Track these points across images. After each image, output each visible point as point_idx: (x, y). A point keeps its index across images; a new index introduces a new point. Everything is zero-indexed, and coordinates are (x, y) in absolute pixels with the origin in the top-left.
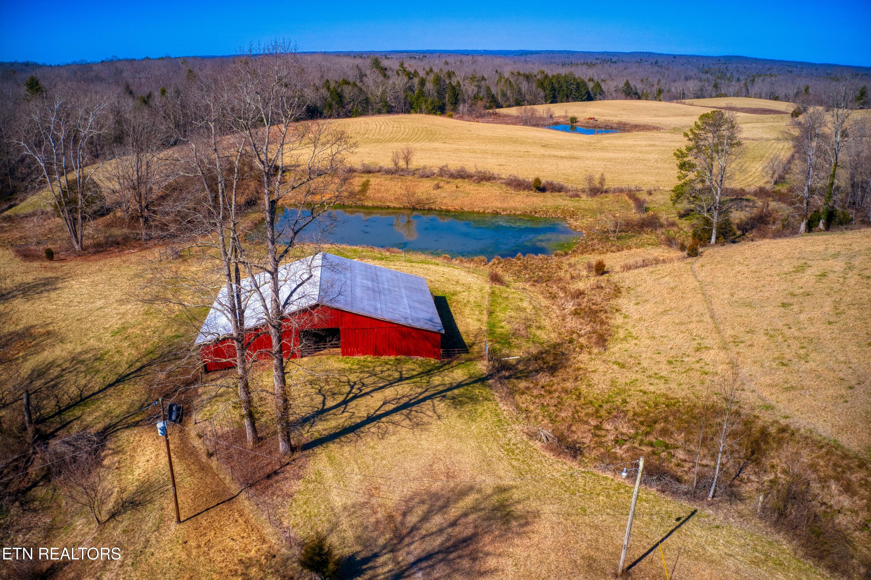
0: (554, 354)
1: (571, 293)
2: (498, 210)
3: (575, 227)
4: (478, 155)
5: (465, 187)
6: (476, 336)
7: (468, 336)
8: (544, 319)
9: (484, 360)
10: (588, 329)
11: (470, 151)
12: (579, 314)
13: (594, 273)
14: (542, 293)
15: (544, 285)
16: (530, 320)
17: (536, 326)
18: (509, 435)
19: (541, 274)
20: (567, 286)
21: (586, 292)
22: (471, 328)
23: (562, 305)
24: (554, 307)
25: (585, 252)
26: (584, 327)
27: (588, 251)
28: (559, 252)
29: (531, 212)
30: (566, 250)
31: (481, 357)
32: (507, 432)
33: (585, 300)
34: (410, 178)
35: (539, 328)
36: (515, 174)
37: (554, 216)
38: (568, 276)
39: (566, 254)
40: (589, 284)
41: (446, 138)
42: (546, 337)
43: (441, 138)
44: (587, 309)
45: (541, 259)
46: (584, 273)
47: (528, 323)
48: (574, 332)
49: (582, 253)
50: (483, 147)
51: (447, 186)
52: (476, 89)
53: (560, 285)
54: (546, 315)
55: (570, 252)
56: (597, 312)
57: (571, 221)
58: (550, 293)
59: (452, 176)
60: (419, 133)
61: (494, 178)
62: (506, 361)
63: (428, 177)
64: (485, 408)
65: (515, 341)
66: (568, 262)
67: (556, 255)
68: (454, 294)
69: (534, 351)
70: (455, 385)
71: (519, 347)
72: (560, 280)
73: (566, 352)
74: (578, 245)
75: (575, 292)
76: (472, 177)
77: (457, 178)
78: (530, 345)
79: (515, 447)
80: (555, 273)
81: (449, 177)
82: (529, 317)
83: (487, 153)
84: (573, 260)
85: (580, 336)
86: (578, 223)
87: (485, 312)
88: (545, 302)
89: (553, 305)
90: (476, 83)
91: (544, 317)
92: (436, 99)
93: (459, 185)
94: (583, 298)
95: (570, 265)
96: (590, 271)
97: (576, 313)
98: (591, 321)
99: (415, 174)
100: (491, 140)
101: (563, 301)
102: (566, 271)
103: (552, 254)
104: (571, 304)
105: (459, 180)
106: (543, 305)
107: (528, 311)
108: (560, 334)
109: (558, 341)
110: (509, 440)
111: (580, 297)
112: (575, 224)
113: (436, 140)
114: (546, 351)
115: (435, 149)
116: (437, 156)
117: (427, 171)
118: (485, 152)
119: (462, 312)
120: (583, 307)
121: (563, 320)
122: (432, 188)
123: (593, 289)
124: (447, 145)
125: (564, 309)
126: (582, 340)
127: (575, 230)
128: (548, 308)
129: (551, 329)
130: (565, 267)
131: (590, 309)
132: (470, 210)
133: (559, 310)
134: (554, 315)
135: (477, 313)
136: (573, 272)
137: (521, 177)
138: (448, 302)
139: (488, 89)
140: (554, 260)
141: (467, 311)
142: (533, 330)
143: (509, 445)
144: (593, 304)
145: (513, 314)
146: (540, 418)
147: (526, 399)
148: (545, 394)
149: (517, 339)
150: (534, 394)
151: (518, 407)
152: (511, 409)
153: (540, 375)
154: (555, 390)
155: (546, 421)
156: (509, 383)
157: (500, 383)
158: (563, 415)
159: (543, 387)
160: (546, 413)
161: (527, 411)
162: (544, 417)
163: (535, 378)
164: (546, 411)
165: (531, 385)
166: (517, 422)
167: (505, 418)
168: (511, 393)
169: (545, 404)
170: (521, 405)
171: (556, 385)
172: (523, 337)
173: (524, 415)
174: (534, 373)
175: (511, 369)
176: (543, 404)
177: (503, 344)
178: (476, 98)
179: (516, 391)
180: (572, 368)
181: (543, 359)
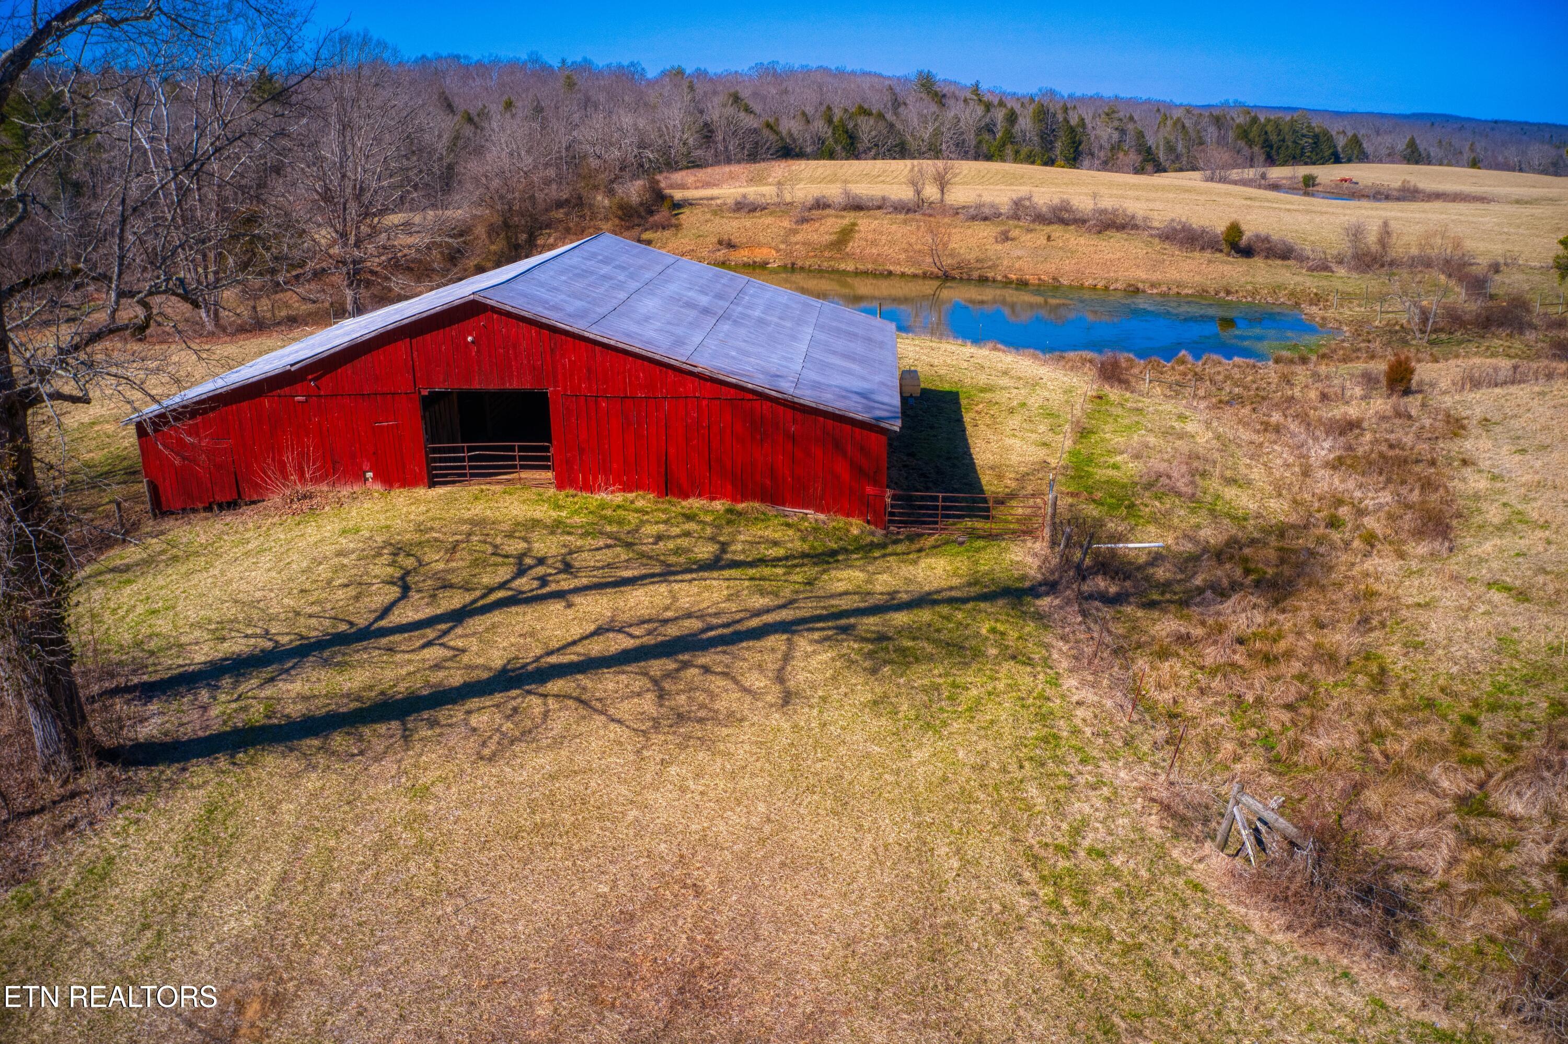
0: (1280, 549)
1: (1323, 425)
3: (1323, 319)
5: (1068, 240)
6: (1022, 478)
7: (1000, 476)
9: (1036, 538)
10: (1383, 500)
12: (1350, 466)
13: (1383, 390)
16: (1206, 460)
18: (1078, 808)
21: (1365, 425)
29: (1217, 292)
31: (1025, 531)
32: (1071, 789)
35: (1231, 482)
39: (1305, 360)
40: (1371, 412)
42: (1252, 506)
43: (1032, 183)
44: (1373, 457)
45: (1240, 366)
46: (1356, 391)
47: (1199, 467)
49: (1345, 360)
51: (1025, 236)
52: (1116, 134)
54: (1254, 459)
55: (1314, 358)
57: (1313, 310)
61: (1136, 227)
62: (1113, 553)
63: (986, 219)
64: (1001, 686)
65: (1150, 502)
66: (1309, 373)
67: (1277, 362)
68: (983, 390)
69: (1210, 534)
71: (1164, 520)
73: (1321, 548)
75: (1335, 424)
76: (1085, 222)
77: (1050, 223)
78: (1201, 518)
79: (1097, 866)
82: (1203, 454)
83: (1126, 198)
84: (1322, 371)
85: (1361, 512)
86: (1330, 314)
87: (1068, 429)
90: (1116, 124)
93: (1055, 235)
96: (1371, 388)
97: (1341, 465)
98: (1390, 480)
99: (958, 213)
102: (1307, 387)
104: (1327, 445)
105: (1054, 226)
108: (1298, 503)
109: (1293, 518)
110: (1077, 831)
111: (1351, 434)
117: (985, 209)
119: (996, 423)
120: (1360, 453)
123: (1384, 419)
139: (1140, 136)
143: (1068, 852)
144: (1391, 447)
145: (1152, 440)
146: (1228, 747)
147: (1175, 677)
148: (1248, 664)
149: (1159, 499)
150: (1209, 661)
151: (1137, 696)
152: (1109, 703)
153: (1230, 603)
154: (1289, 654)
155: (1250, 763)
156: (1116, 619)
157: (1084, 613)
158: (1321, 742)
159: (1241, 641)
160: (1253, 732)
161: (1172, 716)
162: (1242, 745)
163: (1212, 609)
164: (1253, 724)
165: (1198, 632)
166: (1126, 753)
167: (1075, 732)
168: (1118, 652)
169: (1249, 697)
170: (1154, 693)
171: (1291, 638)
172: (1179, 494)
173: (1161, 733)
174: (1209, 594)
175: (1127, 577)
176: (1239, 699)
177: (1112, 507)
178: (1115, 148)
179: (1139, 646)
180: (1348, 589)
181: (1245, 560)
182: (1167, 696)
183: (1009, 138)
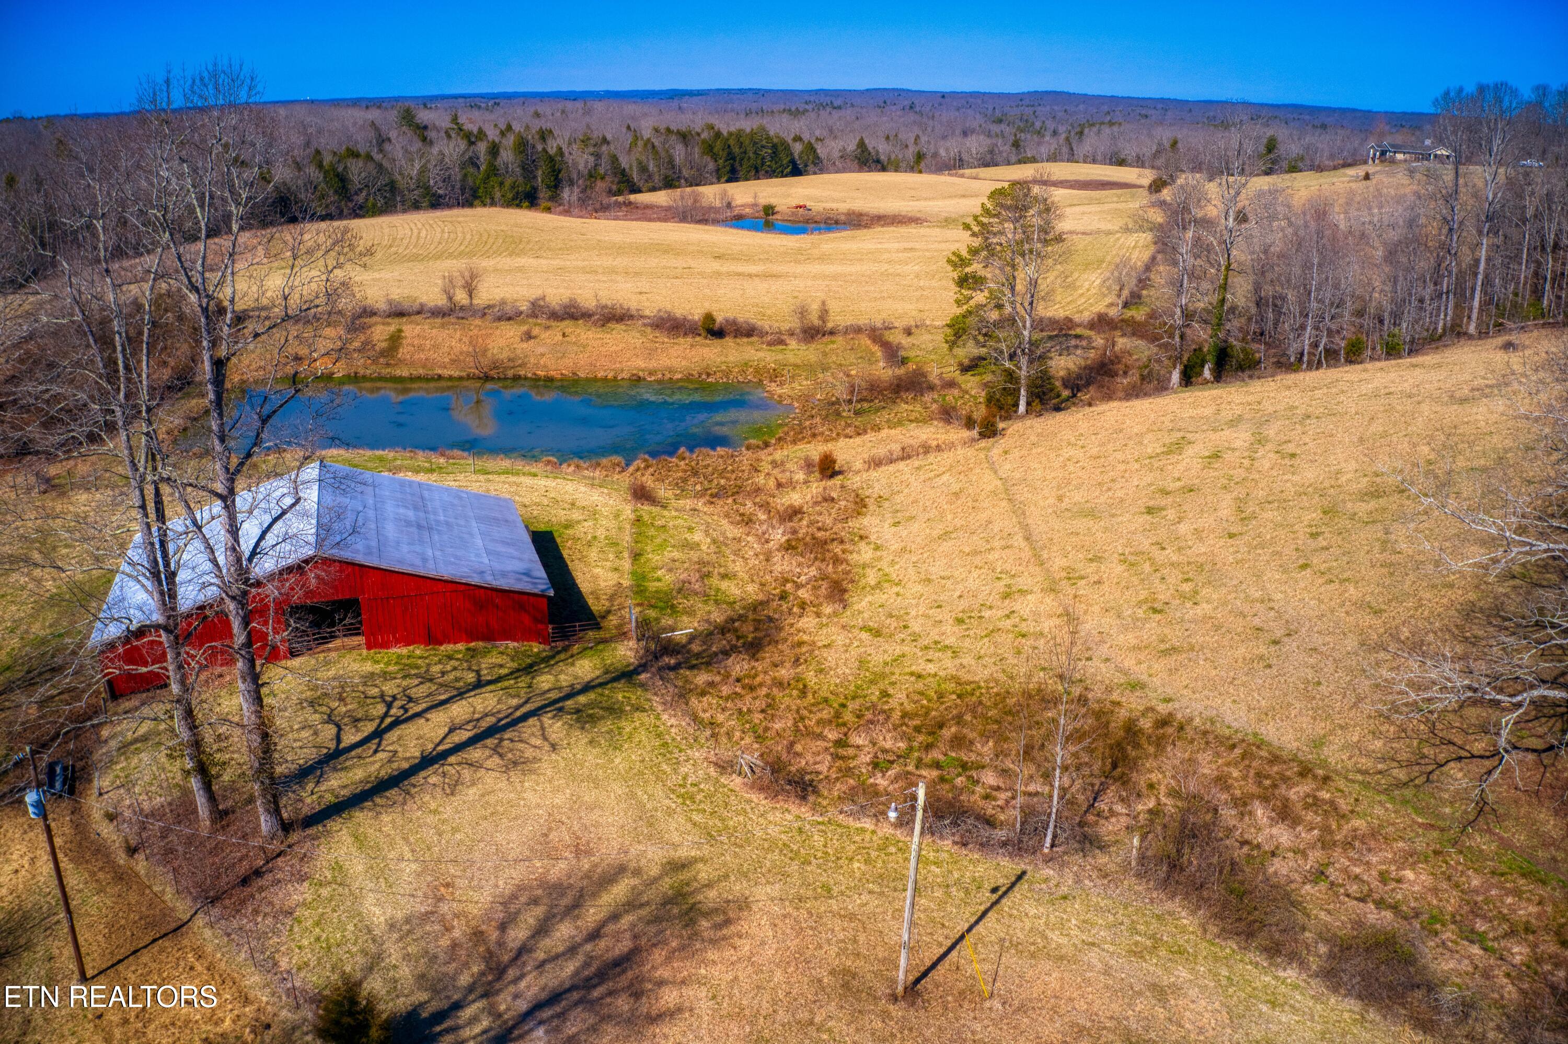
0: (754, 620)
1: (778, 512)
2: (641, 374)
3: (780, 396)
4: (600, 277)
5: (579, 335)
6: (612, 598)
7: (598, 598)
8: (734, 561)
9: (629, 639)
10: (812, 574)
11: (584, 270)
12: (794, 548)
13: (817, 474)
14: (727, 516)
15: (730, 501)
16: (708, 563)
17: (719, 574)
18: (683, 770)
19: (723, 482)
20: (771, 500)
21: (805, 509)
22: (603, 584)
23: (764, 534)
24: (749, 539)
25: (800, 440)
26: (806, 570)
27: (804, 438)
28: (753, 441)
29: (700, 375)
30: (766, 438)
31: (623, 635)
32: (678, 763)
33: (805, 523)
34: (478, 322)
35: (724, 576)
36: (669, 307)
37: (741, 379)
38: (772, 483)
39: (767, 445)
40: (809, 496)
41: (540, 249)
42: (738, 592)
43: (531, 249)
44: (808, 539)
45: (722, 457)
46: (800, 476)
47: (705, 569)
48: (787, 581)
49: (794, 442)
50: (608, 262)
51: (545, 335)
52: (592, 159)
53: (758, 500)
54: (736, 553)
55: (773, 441)
56: (826, 543)
57: (773, 387)
58: (742, 515)
59: (555, 316)
60: (491, 241)
61: (631, 317)
62: (669, 640)
63: (510, 319)
64: (637, 724)
65: (682, 603)
66: (770, 458)
67: (748, 448)
68: (567, 527)
69: (718, 617)
70: (578, 687)
71: (691, 613)
72: (758, 490)
73: (776, 616)
74: (786, 429)
75: (786, 510)
76: (590, 316)
77: (563, 319)
78: (711, 607)
79: (695, 789)
80: (748, 479)
81: (549, 318)
82: (706, 558)
83: (617, 273)
84: (778, 455)
85: (798, 586)
86: (785, 390)
87: (626, 554)
88: (733, 531)
89: (748, 535)
90: (592, 149)
91: (732, 557)
92: (521, 180)
93: (568, 331)
94: (801, 520)
95: (774, 464)
96: (810, 473)
97: (789, 547)
98: (816, 558)
99: (485, 314)
100: (620, 250)
101: (765, 527)
102: (768, 474)
103: (741, 446)
104: (780, 531)
105: (567, 322)
106: (730, 536)
107: (704, 548)
108: (763, 585)
109: (761, 597)
110: (685, 778)
111: (796, 519)
112: (779, 391)
113: (523, 253)
114: (741, 616)
115: (521, 269)
116: (525, 282)
117: (508, 308)
118: (613, 271)
119: (583, 557)
120: (800, 536)
121: (767, 560)
122: (518, 339)
123: (816, 503)
124: (543, 262)
125: (767, 541)
126: (803, 594)
127: (780, 402)
128: (739, 540)
129: (746, 577)
130: (766, 467)
131: (814, 538)
132: (590, 376)
133: (759, 542)
134: (751, 553)
135: (611, 556)
136: (779, 476)
137: (679, 313)
138: (558, 540)
139: (614, 159)
140: (745, 457)
141: (593, 554)
142: (715, 581)
143: (684, 786)
144: (819, 529)
145: (676, 554)
146: (738, 734)
147: (710, 704)
148: (743, 692)
149: (686, 598)
150: (724, 694)
151: (695, 718)
152: (684, 724)
153: (731, 659)
154: (761, 685)
155: (748, 740)
156: (676, 678)
157: (662, 678)
158: (778, 726)
159: (738, 680)
160: (747, 726)
161: (712, 724)
162: (744, 732)
163: (723, 664)
164: (747, 722)
165: (718, 679)
166: (695, 744)
167: (674, 739)
168: (681, 696)
169: (745, 710)
170: (702, 715)
171: (762, 676)
172: (696, 594)
173: (708, 733)
174: (721, 656)
175: (678, 653)
176: (740, 711)
177: (662, 609)
178: (592, 175)
179: (691, 690)
180: (789, 643)
181: (736, 630)
182: (708, 715)
183: (493, 170)
